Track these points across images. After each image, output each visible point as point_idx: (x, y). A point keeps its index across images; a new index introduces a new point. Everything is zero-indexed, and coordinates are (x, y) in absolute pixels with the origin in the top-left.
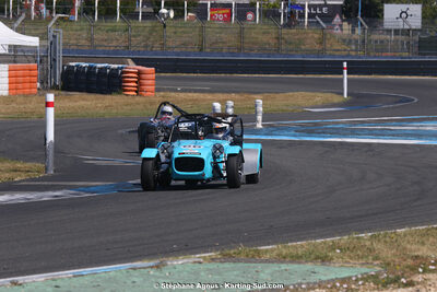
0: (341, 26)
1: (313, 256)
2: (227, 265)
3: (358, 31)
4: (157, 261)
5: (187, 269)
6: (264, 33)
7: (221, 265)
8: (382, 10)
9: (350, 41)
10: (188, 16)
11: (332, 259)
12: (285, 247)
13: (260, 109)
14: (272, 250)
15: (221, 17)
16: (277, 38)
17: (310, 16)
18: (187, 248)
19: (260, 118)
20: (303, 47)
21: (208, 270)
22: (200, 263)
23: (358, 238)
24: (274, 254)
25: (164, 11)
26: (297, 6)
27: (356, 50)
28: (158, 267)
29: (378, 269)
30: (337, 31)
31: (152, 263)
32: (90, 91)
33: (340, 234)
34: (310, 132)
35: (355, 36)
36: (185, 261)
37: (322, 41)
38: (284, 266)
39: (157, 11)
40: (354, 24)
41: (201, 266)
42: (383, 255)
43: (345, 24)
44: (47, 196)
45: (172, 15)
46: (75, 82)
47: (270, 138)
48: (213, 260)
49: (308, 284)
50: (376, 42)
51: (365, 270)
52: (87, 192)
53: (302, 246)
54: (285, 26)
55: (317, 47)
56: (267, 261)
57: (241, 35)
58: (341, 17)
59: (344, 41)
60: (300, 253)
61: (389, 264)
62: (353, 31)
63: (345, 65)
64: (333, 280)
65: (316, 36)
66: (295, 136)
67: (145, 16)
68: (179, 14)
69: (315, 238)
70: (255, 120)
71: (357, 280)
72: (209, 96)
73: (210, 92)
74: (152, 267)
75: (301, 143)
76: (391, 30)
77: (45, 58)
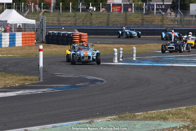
0: (170, 14)
1: (160, 117)
2: (121, 122)
3: (179, 16)
4: (90, 120)
5: (104, 124)
6: (136, 17)
7: (118, 122)
8: (189, 7)
9: (175, 20)
10: (102, 10)
11: (168, 119)
12: (147, 113)
13: (135, 51)
14: (141, 115)
15: (117, 10)
16: (142, 20)
17: (157, 9)
18: (103, 114)
19: (135, 55)
20: (154, 23)
21: (113, 124)
22: (109, 121)
23: (180, 109)
24: (142, 117)
25: (91, 8)
26: (151, 5)
27: (178, 25)
28: (90, 123)
29: (189, 123)
30: (169, 16)
31: (87, 121)
32: (58, 44)
33: (172, 107)
34: (158, 62)
35: (177, 18)
36: (102, 120)
37: (162, 21)
38: (146, 122)
39: (88, 8)
40: (177, 13)
41: (109, 122)
42: (191, 116)
43: (173, 13)
44: (40, 91)
45: (95, 9)
46: (52, 40)
47: (139, 64)
48: (115, 119)
49: (158, 130)
50: (187, 21)
51: (183, 123)
52: (58, 89)
53: (155, 113)
54: (145, 14)
55: (160, 23)
56: (139, 120)
57: (126, 18)
58: (171, 10)
59: (172, 20)
60: (154, 116)
61: (194, 121)
62: (176, 16)
63: (173, 31)
64: (169, 128)
65: (160, 18)
66: (150, 63)
67: (83, 10)
68: (98, 9)
69: (161, 109)
70: (133, 56)
71: (180, 128)
72: (112, 46)
73: (112, 44)
74: (87, 123)
75: (153, 66)
76: (193, 15)
77: (38, 29)
